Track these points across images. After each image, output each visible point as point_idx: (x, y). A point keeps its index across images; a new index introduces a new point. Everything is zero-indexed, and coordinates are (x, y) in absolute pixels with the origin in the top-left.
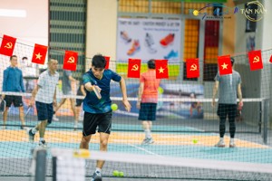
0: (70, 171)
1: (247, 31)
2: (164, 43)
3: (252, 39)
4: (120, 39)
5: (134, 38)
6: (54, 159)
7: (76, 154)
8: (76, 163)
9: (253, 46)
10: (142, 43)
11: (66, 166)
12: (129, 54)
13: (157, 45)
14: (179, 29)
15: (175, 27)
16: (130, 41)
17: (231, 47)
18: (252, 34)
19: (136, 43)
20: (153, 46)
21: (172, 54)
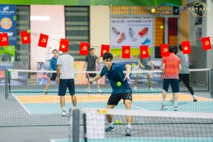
0: (95, 122)
1: (196, 24)
2: (141, 34)
3: (200, 29)
4: (112, 33)
5: (121, 31)
6: (84, 115)
7: (98, 111)
8: (99, 117)
9: (201, 34)
10: (127, 35)
11: (92, 120)
12: (118, 42)
13: (137, 36)
14: (151, 24)
15: (148, 23)
16: (119, 33)
17: (186, 35)
18: (200, 26)
19: (123, 35)
20: (134, 37)
21: (147, 41)
